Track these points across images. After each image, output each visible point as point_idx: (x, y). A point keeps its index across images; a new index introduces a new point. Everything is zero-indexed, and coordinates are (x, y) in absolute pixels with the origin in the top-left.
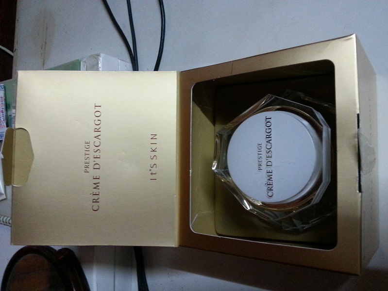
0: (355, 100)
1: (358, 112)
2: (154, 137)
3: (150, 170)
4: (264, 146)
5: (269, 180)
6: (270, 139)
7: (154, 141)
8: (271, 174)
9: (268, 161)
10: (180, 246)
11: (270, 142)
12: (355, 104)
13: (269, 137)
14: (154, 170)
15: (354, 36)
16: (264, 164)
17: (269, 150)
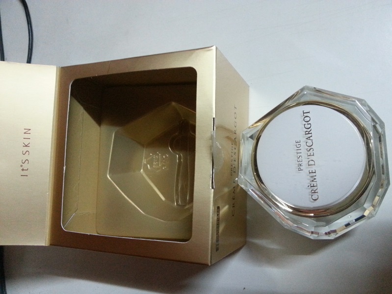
0: (212, 105)
1: (214, 116)
2: (27, 131)
3: (22, 166)
4: (303, 144)
5: (313, 181)
6: (310, 135)
7: (26, 136)
8: (314, 174)
9: (309, 160)
10: (51, 245)
11: (311, 138)
12: (212, 109)
13: (308, 132)
14: (25, 166)
15: (214, 48)
16: (304, 163)
17: (310, 148)
